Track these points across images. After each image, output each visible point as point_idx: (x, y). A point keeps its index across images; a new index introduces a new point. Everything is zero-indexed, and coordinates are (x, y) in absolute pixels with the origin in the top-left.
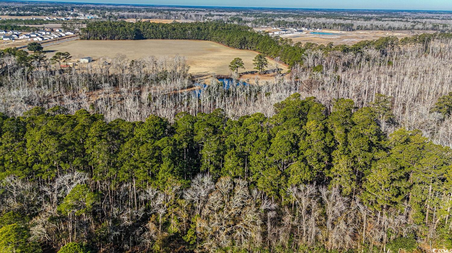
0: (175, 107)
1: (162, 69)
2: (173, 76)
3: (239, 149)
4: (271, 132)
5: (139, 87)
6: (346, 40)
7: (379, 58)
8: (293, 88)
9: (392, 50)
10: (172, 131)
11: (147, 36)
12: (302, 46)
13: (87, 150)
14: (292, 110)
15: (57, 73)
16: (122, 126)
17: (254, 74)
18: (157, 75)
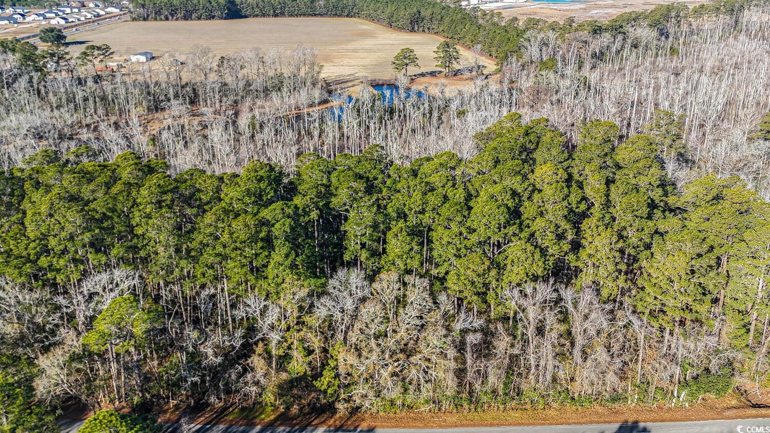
0: (298, 141)
1: (274, 71)
2: (294, 83)
3: (412, 220)
4: (470, 187)
5: (235, 105)
6: (595, 12)
7: (655, 42)
8: (505, 100)
9: (676, 27)
10: (292, 190)
11: (248, 13)
12: (520, 24)
13: (136, 228)
14: (507, 145)
15: (90, 83)
16: (200, 183)
17: (435, 76)
18: (266, 82)
